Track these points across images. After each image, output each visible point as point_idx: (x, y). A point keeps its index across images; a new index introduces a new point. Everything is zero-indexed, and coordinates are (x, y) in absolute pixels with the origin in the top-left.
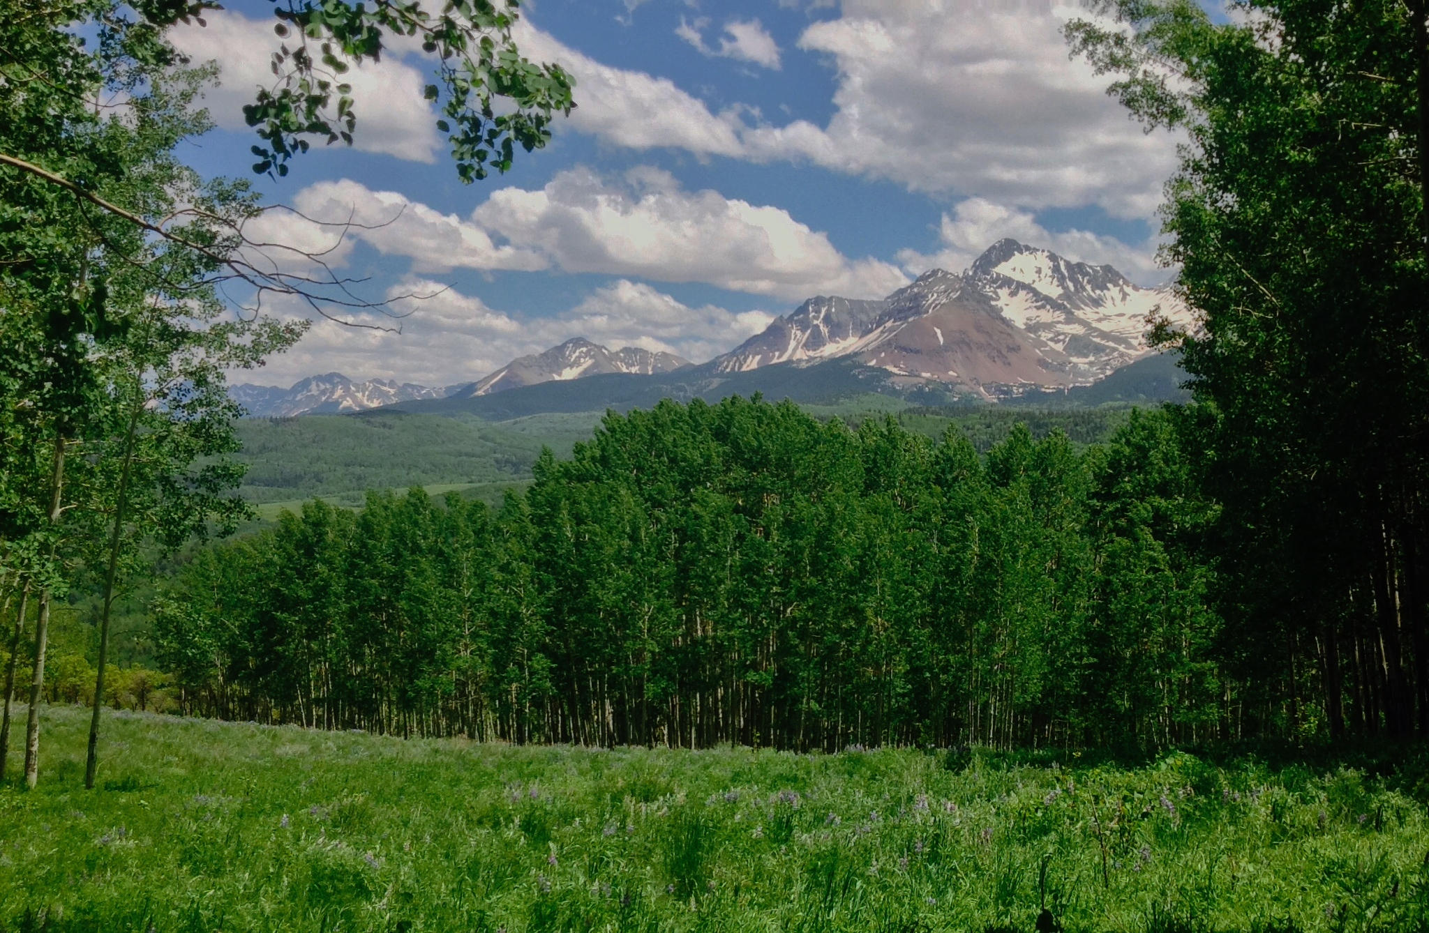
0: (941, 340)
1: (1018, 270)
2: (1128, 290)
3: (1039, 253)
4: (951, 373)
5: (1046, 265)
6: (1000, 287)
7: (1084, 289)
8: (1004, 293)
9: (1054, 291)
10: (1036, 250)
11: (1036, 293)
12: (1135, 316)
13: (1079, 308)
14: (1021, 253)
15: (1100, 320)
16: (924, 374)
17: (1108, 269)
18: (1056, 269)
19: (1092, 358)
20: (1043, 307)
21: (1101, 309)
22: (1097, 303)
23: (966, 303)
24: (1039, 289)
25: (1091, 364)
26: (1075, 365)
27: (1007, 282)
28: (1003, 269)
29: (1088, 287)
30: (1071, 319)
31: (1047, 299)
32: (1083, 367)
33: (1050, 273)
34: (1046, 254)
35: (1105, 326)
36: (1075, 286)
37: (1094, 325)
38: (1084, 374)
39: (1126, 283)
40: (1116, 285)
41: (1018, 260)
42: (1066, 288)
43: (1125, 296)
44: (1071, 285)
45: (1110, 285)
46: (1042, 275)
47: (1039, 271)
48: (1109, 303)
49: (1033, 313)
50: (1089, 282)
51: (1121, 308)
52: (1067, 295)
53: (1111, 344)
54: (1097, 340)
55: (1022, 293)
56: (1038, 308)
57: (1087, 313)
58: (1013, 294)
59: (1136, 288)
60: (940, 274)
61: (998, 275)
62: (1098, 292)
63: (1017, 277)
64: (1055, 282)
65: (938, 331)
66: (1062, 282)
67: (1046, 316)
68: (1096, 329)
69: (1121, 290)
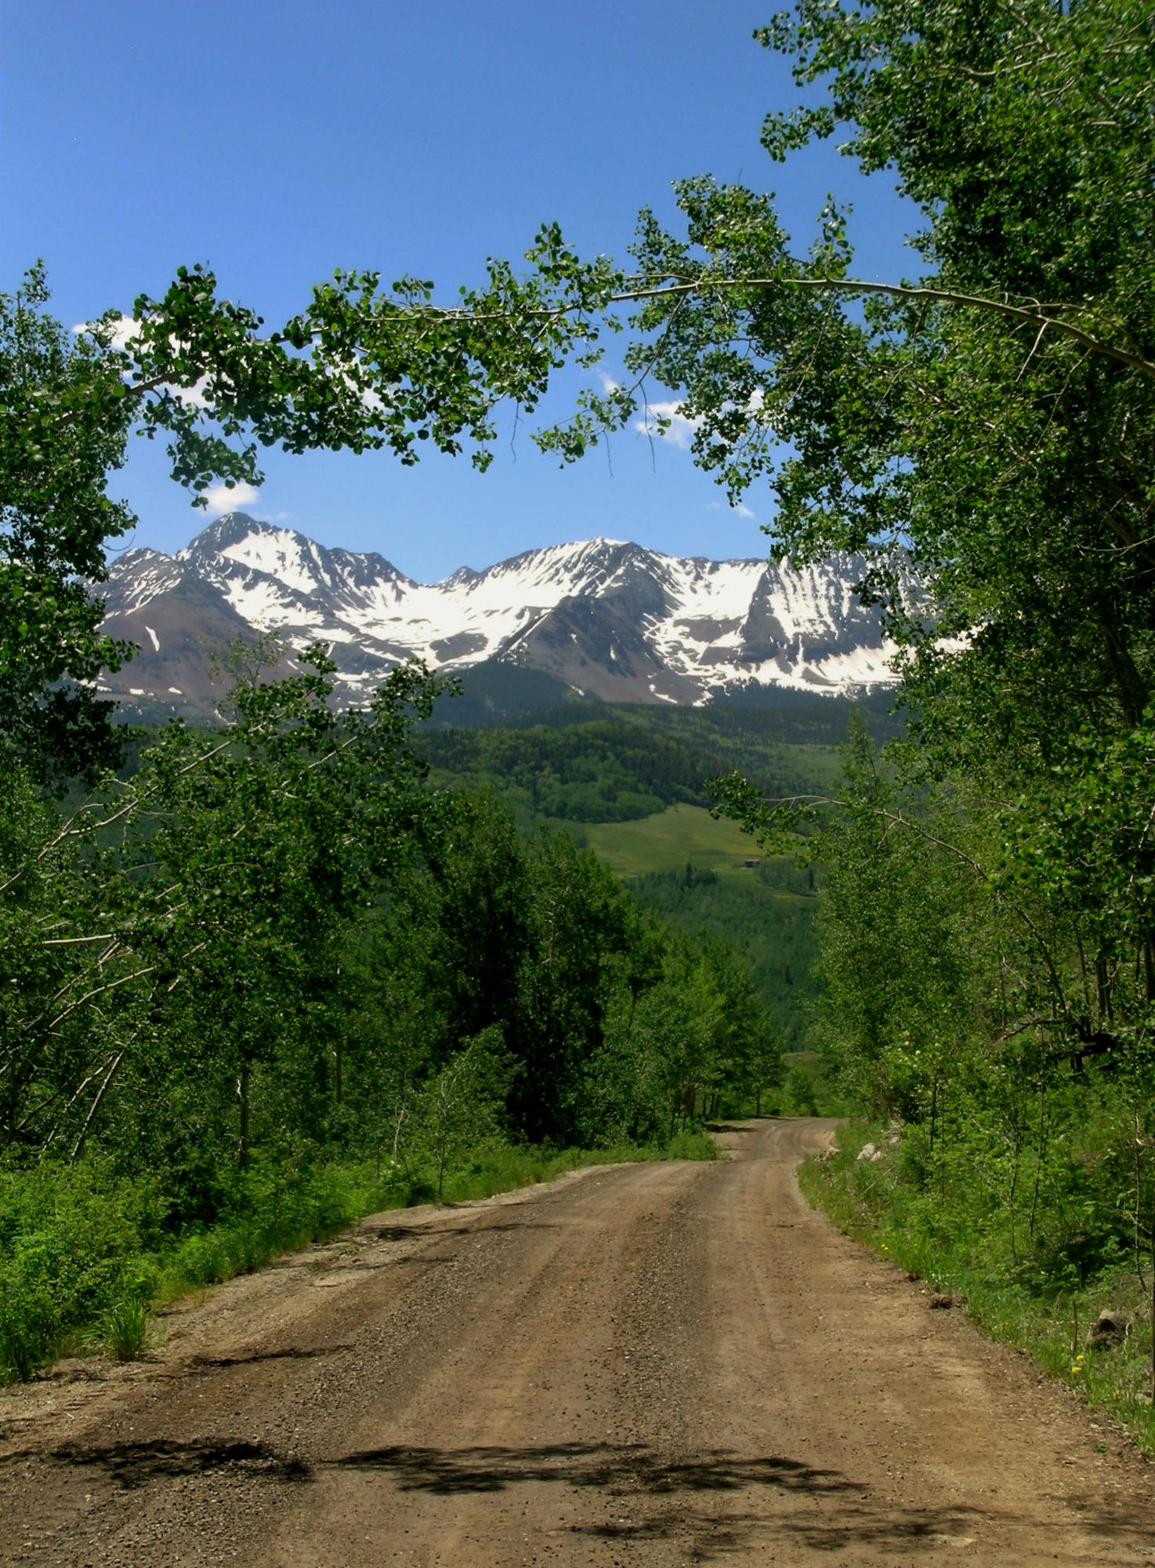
0: (157, 645)
1: (253, 554)
2: (403, 586)
3: (282, 534)
4: (172, 690)
5: (293, 550)
6: (231, 577)
7: (345, 584)
8: (236, 584)
9: (307, 585)
10: (276, 530)
11: (282, 587)
12: (416, 621)
13: (340, 609)
14: (257, 532)
15: (369, 625)
16: (134, 691)
17: (374, 558)
18: (306, 556)
19: (365, 675)
20: (292, 604)
21: (368, 611)
22: (362, 603)
23: (189, 595)
24: (286, 581)
25: (365, 682)
26: (344, 683)
27: (240, 570)
28: (234, 553)
29: (351, 581)
30: (331, 623)
31: (298, 595)
32: (354, 686)
33: (297, 560)
34: (292, 535)
35: (377, 633)
36: (333, 579)
37: (363, 630)
38: (357, 696)
39: (400, 577)
40: (387, 580)
41: (252, 542)
42: (320, 581)
43: (400, 594)
44: (327, 578)
45: (379, 580)
46: (287, 563)
47: (282, 557)
48: (379, 603)
49: (279, 613)
50: (350, 574)
51: (395, 609)
52: (322, 590)
53: (390, 656)
54: (371, 651)
55: (262, 586)
56: (285, 606)
57: (351, 615)
58: (248, 587)
59: (414, 585)
60: (149, 556)
61: (227, 560)
62: (364, 588)
63: (252, 563)
64: (306, 573)
65: (152, 633)
66: (314, 572)
67: (299, 617)
68: (368, 637)
69: (395, 586)
